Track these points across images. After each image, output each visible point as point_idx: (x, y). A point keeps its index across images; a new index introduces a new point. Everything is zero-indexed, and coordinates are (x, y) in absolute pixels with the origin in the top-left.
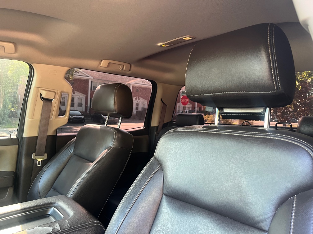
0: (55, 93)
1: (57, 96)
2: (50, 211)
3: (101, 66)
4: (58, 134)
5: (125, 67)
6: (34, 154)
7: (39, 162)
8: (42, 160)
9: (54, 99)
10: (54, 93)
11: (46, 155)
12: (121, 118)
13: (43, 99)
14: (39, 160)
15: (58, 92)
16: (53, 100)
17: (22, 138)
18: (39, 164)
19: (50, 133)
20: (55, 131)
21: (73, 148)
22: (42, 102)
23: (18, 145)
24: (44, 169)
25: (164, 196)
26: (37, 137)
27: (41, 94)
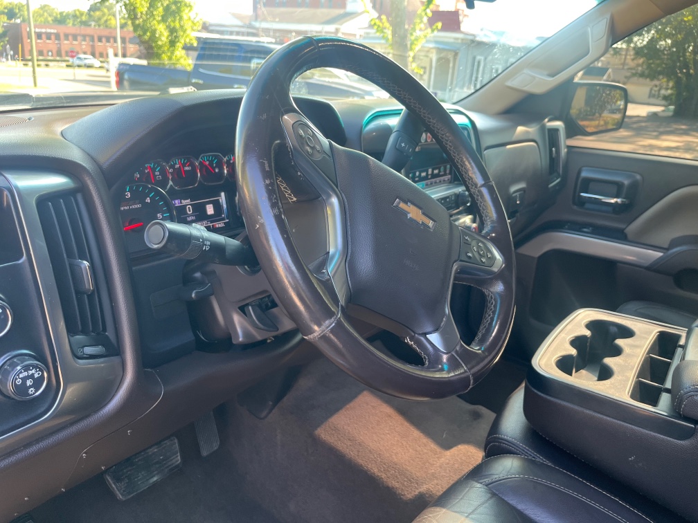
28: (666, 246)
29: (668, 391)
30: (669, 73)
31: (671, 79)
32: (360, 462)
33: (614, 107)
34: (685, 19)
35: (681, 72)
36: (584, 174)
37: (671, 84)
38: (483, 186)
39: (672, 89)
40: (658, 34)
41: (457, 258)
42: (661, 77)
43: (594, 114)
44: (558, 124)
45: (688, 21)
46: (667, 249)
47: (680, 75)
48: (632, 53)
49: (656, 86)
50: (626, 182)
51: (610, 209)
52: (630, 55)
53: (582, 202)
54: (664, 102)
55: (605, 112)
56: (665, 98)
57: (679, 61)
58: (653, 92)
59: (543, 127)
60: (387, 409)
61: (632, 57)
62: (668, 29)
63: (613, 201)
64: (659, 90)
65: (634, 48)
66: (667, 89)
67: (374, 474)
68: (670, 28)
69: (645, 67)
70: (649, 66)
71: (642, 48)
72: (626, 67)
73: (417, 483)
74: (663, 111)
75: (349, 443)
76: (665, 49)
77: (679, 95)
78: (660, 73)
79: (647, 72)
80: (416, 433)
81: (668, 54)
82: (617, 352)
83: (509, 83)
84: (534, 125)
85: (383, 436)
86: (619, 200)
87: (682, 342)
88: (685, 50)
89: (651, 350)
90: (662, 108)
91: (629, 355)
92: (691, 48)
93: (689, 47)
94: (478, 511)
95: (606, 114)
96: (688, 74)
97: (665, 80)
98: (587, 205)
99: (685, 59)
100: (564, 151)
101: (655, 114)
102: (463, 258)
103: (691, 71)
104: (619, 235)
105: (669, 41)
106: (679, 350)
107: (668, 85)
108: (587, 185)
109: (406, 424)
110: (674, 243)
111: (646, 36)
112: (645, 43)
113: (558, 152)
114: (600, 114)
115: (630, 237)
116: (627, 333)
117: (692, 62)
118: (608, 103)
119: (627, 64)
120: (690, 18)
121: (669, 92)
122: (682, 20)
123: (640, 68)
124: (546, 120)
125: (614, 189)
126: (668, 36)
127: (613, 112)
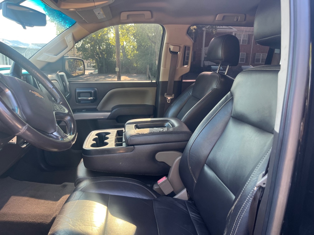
0: (180, 47)
1: (181, 49)
2: (166, 124)
3: (216, 19)
4: (184, 81)
5: (239, 18)
6: (166, 94)
7: (169, 100)
8: (171, 99)
9: (179, 51)
10: (178, 48)
11: (173, 95)
12: (228, 66)
13: (171, 52)
14: (169, 98)
15: (182, 46)
16: (179, 53)
17: (159, 82)
18: (169, 101)
19: (177, 79)
20: (180, 77)
21: (192, 91)
22: (171, 54)
23: (157, 87)
24: (172, 105)
25: (231, 118)
26: (168, 81)
27: (170, 49)
28: (111, 110)
29: (124, 142)
30: (93, 57)
31: (94, 60)
32: (22, 220)
33: (79, 68)
34: (93, 36)
35: (97, 56)
36: (77, 91)
37: (94, 61)
38: (53, 88)
39: (95, 63)
40: (84, 42)
41: (53, 110)
42: (90, 59)
43: (73, 71)
44: (62, 73)
45: (94, 37)
46: (112, 111)
47: (96, 57)
48: (76, 50)
49: (89, 62)
50: (93, 91)
51: (90, 102)
52: (76, 51)
53: (79, 101)
54: (93, 69)
55: (77, 70)
56: (93, 67)
57: (95, 52)
58: (88, 65)
59: (58, 75)
60: (26, 198)
61: (77, 52)
62: (87, 40)
63: (90, 98)
64: (90, 64)
65: (77, 48)
66: (93, 63)
67: (31, 222)
68: (88, 39)
69: (83, 55)
70: (84, 55)
71: (79, 47)
72: (75, 56)
73: (51, 216)
74: (94, 72)
75: (13, 216)
76: (88, 48)
77: (98, 65)
78: (89, 57)
79: (84, 57)
80: (43, 201)
81: (90, 50)
82: (107, 138)
83: (38, 59)
84: (54, 74)
85: (28, 208)
86: (92, 98)
87: (124, 131)
88: (96, 48)
89: (116, 136)
90: (94, 71)
91: (111, 138)
92: (98, 47)
93: (97, 47)
94: (81, 197)
95: (77, 71)
96: (99, 57)
97: (91, 60)
98: (82, 102)
99: (97, 52)
100: (68, 83)
101: (91, 73)
102: (56, 110)
103: (100, 56)
104: (95, 110)
105: (89, 45)
106: (124, 133)
107: (93, 62)
108: (79, 94)
109: (37, 200)
110: (113, 109)
111: (80, 43)
112: (80, 46)
113: (66, 83)
114: (75, 71)
115: (99, 110)
116: (109, 133)
117: (99, 52)
118: (77, 67)
119: (75, 55)
120: (95, 36)
121: (94, 64)
122: (92, 37)
123: (81, 56)
124: (58, 72)
125: (89, 94)
126: (88, 43)
127: (80, 70)
